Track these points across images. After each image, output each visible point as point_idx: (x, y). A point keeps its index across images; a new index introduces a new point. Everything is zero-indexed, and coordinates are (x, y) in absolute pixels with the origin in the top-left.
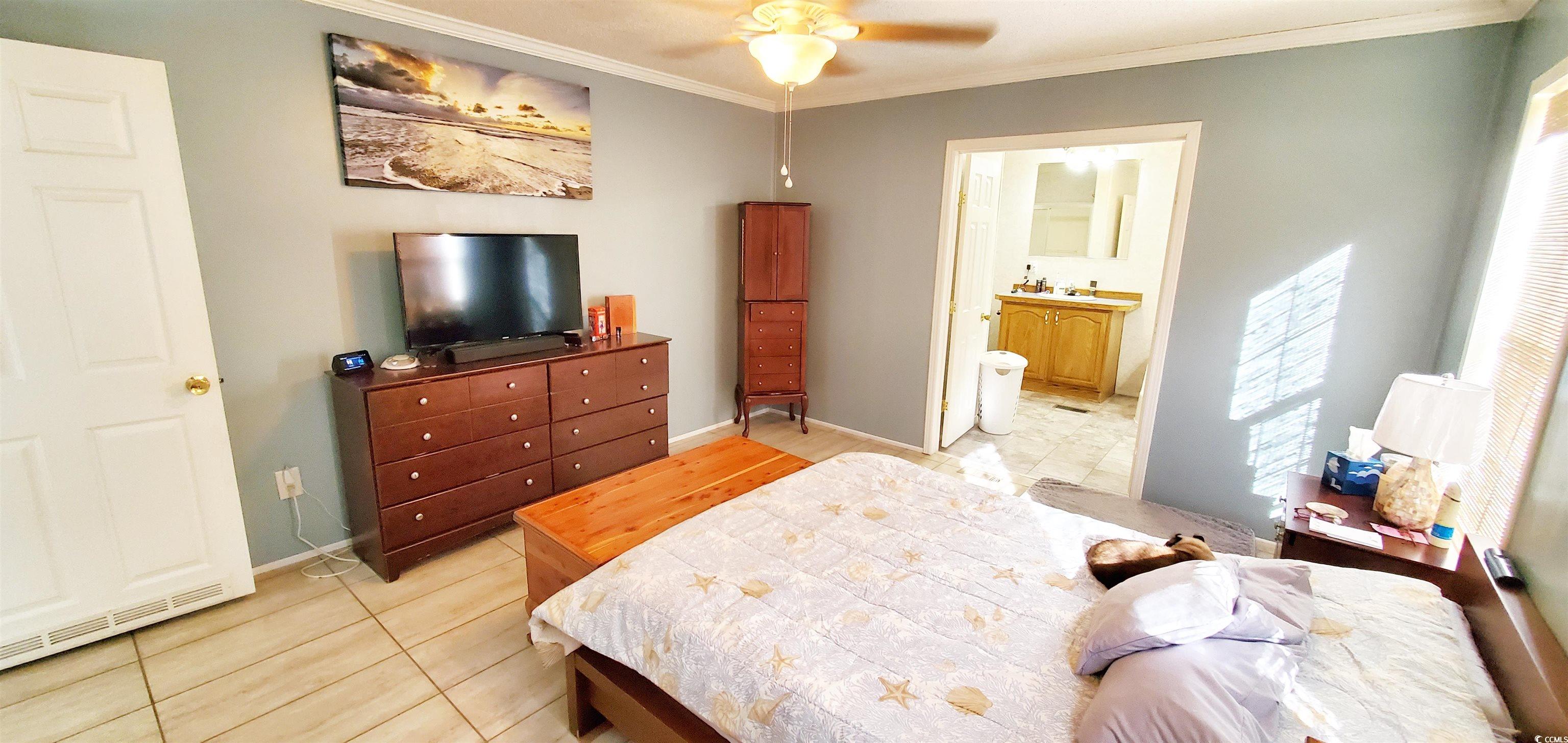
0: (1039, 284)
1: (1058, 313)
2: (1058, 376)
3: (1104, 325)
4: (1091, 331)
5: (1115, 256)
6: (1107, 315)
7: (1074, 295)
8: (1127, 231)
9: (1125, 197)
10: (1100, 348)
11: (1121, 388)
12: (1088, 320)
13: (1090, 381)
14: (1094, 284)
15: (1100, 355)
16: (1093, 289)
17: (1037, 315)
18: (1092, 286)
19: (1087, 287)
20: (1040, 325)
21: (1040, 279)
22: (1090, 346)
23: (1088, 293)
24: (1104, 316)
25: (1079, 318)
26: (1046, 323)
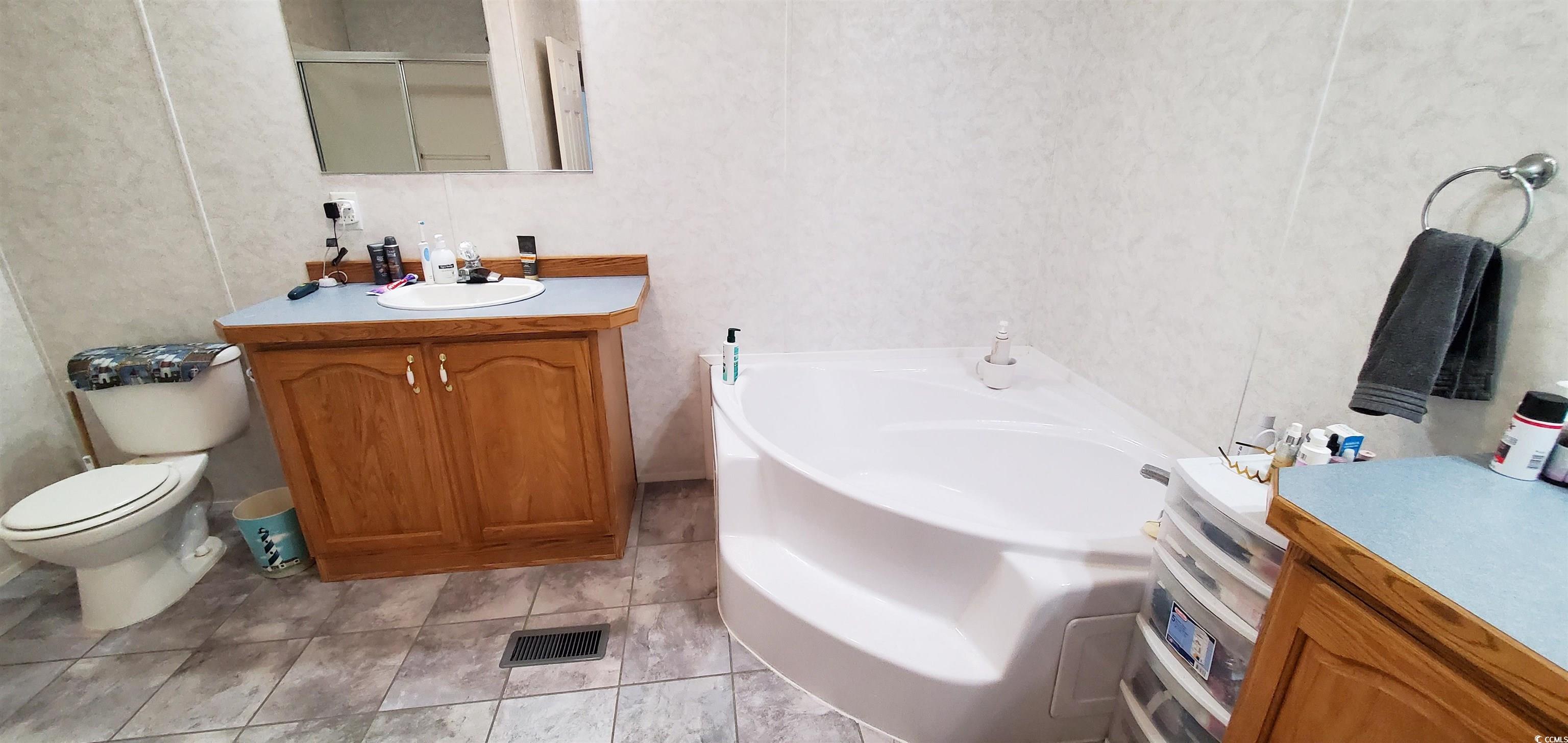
0: (380, 259)
1: (442, 357)
2: (500, 523)
3: (584, 373)
4: (553, 394)
5: (557, 163)
6: (585, 344)
7: (484, 281)
8: (567, 112)
9: (550, 43)
10: (589, 435)
11: (647, 471)
12: (535, 365)
13: (584, 518)
14: (527, 243)
15: (592, 455)
16: (529, 259)
17: (383, 374)
18: (523, 249)
19: (511, 251)
20: (399, 400)
21: (378, 243)
22: (558, 432)
23: (516, 269)
24: (577, 350)
25: (508, 362)
26: (417, 391)
